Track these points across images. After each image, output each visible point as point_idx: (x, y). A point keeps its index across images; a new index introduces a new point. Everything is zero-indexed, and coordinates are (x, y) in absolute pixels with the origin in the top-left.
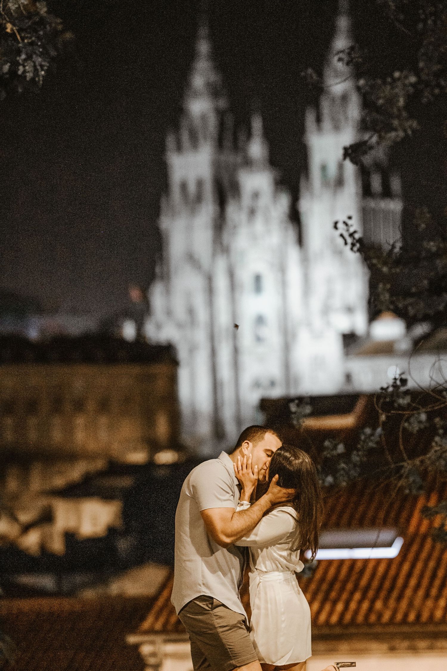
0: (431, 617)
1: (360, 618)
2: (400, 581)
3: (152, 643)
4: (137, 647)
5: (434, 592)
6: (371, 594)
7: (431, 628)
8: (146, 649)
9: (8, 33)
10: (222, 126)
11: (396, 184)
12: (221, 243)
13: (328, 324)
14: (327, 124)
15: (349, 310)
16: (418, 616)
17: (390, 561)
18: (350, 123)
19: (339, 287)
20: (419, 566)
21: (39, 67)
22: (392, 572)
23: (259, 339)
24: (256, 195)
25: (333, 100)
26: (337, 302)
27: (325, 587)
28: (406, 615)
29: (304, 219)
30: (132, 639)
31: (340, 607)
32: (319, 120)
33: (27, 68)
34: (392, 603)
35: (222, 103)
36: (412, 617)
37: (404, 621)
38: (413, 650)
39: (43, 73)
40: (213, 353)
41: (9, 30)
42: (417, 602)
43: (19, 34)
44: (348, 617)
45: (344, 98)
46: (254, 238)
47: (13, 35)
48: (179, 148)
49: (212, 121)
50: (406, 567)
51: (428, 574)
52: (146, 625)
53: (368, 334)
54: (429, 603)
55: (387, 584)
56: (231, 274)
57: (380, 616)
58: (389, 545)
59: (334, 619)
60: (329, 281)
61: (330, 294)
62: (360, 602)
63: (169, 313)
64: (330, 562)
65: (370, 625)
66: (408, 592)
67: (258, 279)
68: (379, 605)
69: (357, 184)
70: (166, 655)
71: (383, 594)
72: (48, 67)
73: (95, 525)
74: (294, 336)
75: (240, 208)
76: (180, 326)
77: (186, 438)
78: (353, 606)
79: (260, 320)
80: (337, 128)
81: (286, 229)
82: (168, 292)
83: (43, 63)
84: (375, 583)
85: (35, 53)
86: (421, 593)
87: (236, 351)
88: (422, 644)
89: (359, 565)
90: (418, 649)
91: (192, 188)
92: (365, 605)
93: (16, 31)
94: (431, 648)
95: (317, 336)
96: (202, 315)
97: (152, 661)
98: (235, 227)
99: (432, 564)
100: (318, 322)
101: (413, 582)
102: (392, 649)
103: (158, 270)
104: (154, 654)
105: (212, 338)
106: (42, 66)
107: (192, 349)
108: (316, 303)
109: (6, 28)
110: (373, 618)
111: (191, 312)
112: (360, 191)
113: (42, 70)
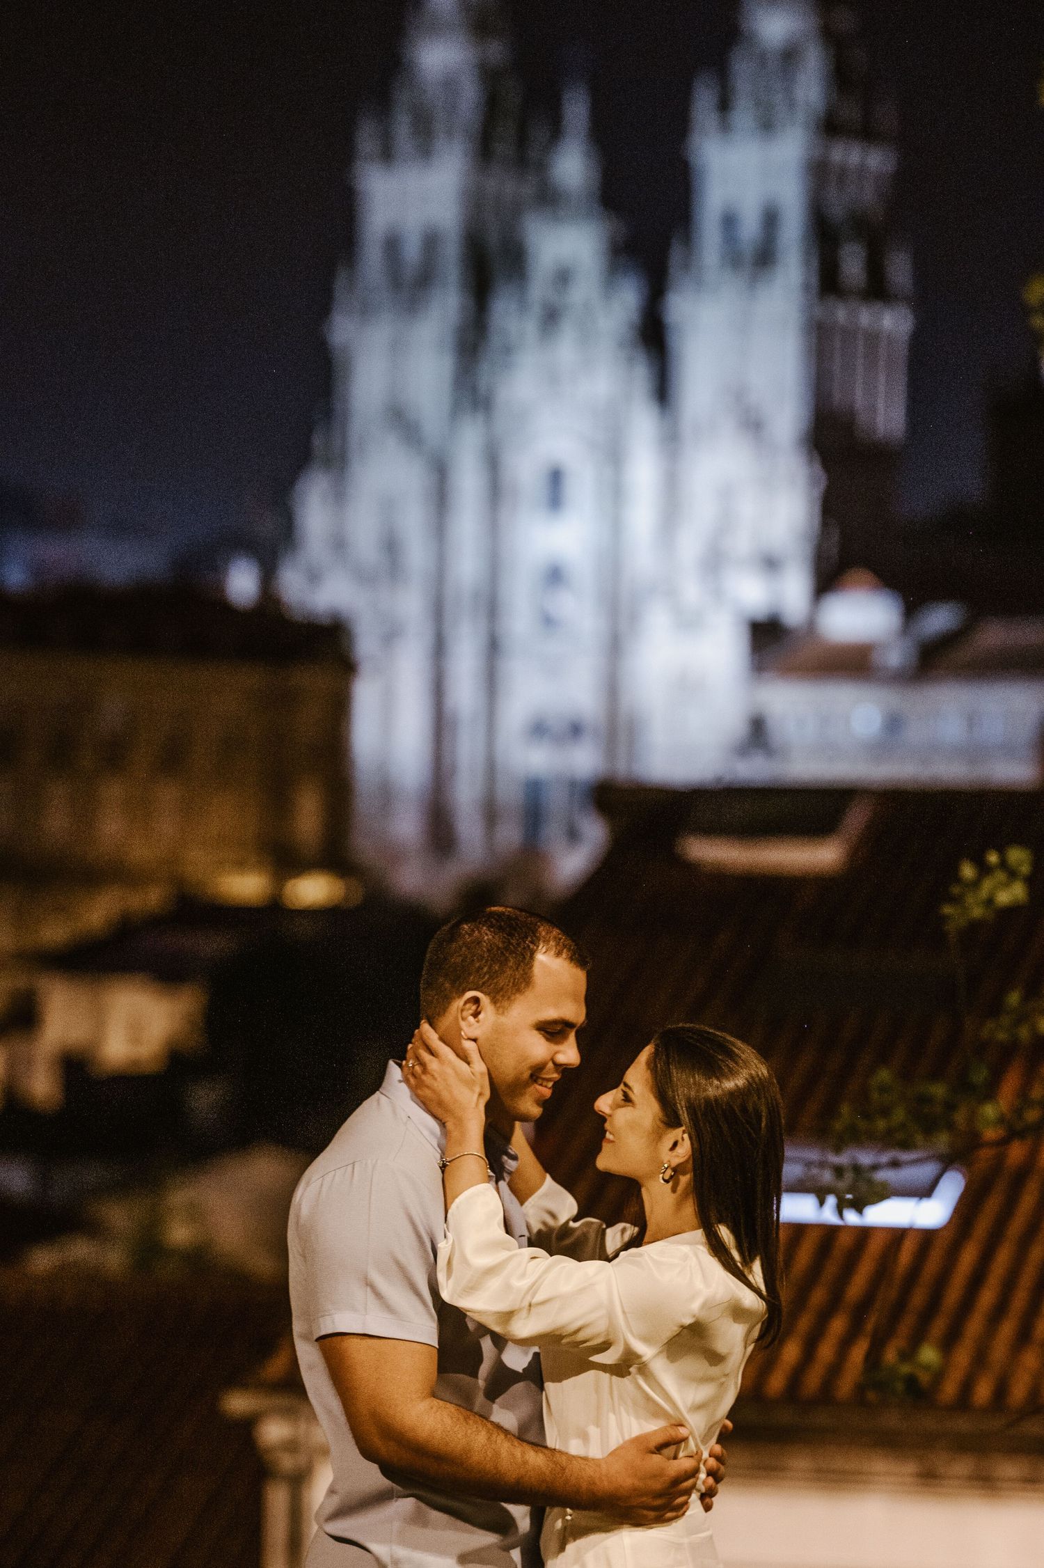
2: (953, 1295)
3: (290, 1414)
4: (248, 1425)
6: (874, 1320)
7: (1037, 1427)
8: (273, 1432)
10: (492, 105)
11: (900, 269)
12: (474, 389)
13: (718, 594)
14: (743, 115)
15: (770, 564)
16: (1001, 1391)
17: (927, 1237)
18: (801, 116)
19: (748, 508)
20: (1003, 1257)
23: (548, 622)
24: (563, 277)
25: (762, 59)
26: (742, 543)
28: (967, 1387)
29: (674, 341)
30: (238, 1403)
32: (724, 105)
35: (496, 51)
36: (983, 1392)
37: (963, 1401)
40: (439, 650)
44: (813, 1380)
45: (790, 56)
46: (553, 379)
48: (387, 155)
49: (470, 94)
50: (968, 1257)
53: (811, 625)
55: (918, 1298)
56: (493, 462)
58: (925, 1192)
60: (726, 494)
61: (725, 523)
62: (846, 1344)
63: (339, 544)
66: (975, 1326)
67: (556, 479)
68: (893, 1352)
69: (807, 263)
70: (319, 1451)
73: (135, 1040)
74: (635, 617)
75: (523, 305)
76: (365, 578)
77: (363, 846)
78: (826, 1351)
79: (555, 576)
80: (767, 126)
81: (630, 360)
82: (340, 496)
84: (890, 1293)
86: (1007, 1329)
87: (494, 648)
88: (1009, 1469)
89: (844, 1241)
91: (412, 251)
95: (688, 623)
96: (417, 554)
97: (287, 1462)
98: (508, 350)
100: (692, 591)
101: (987, 1297)
102: (929, 1475)
103: (317, 441)
104: (292, 1446)
105: (438, 612)
107: (391, 635)
108: (690, 545)
111: (392, 546)
112: (814, 281)
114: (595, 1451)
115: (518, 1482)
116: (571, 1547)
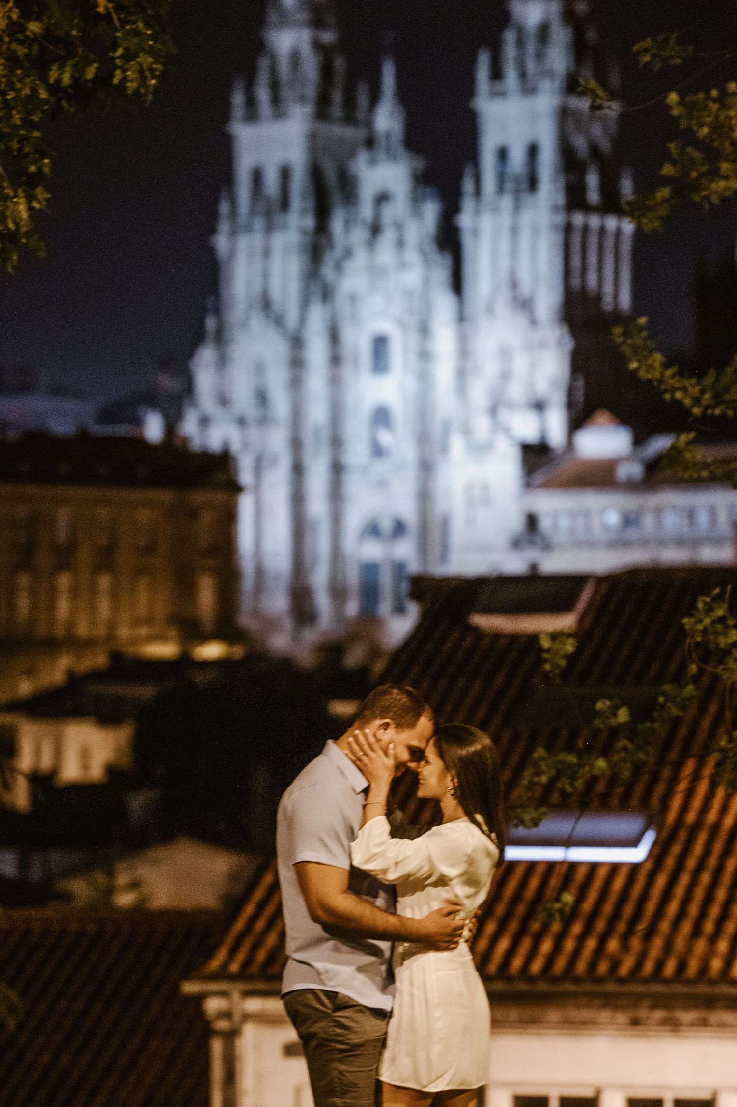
0: (704, 969)
1: (581, 967)
2: (651, 907)
3: (225, 994)
4: (199, 1000)
5: (709, 927)
6: (601, 925)
7: (703, 989)
8: (213, 1005)
9: (98, 14)
14: (510, 81)
15: (539, 406)
16: (682, 966)
17: (635, 868)
19: (520, 363)
20: (685, 880)
21: (148, 73)
22: (637, 889)
23: (378, 451)
24: (382, 198)
26: (516, 391)
27: (521, 909)
28: (660, 965)
30: (190, 988)
31: (546, 946)
32: (497, 74)
33: (129, 73)
34: (636, 943)
35: (328, 36)
36: (670, 968)
37: (657, 975)
38: (673, 1025)
39: (153, 81)
40: (298, 470)
41: (101, 10)
42: (680, 943)
43: (117, 14)
44: (561, 963)
45: (544, 32)
46: (376, 272)
47: (107, 16)
48: (252, 114)
50: (661, 881)
51: (699, 893)
52: (215, 964)
53: (569, 449)
54: (701, 946)
55: (628, 910)
56: (334, 337)
57: (615, 964)
58: (633, 842)
59: (537, 966)
60: (505, 353)
62: (581, 939)
63: (224, 401)
64: (531, 866)
65: (600, 980)
66: (665, 926)
67: (380, 344)
68: (613, 945)
70: (246, 1017)
71: (621, 927)
72: (162, 72)
78: (569, 945)
79: (382, 416)
80: (528, 89)
82: (222, 362)
83: (155, 66)
84: (608, 908)
85: (143, 49)
86: (686, 927)
87: (337, 469)
88: (687, 1016)
90: (680, 1025)
91: (271, 180)
92: (591, 944)
93: (112, 11)
94: (703, 1023)
95: (480, 451)
96: (281, 405)
97: (222, 1025)
98: (346, 254)
99: (706, 878)
100: (482, 425)
101: (673, 907)
102: (635, 1022)
104: (227, 1015)
105: (296, 444)
106: (152, 70)
108: (479, 394)
109: (97, 6)
110: (603, 968)
111: (262, 398)
113: (153, 78)
114: (417, 916)
115: (384, 930)
116: (406, 963)
